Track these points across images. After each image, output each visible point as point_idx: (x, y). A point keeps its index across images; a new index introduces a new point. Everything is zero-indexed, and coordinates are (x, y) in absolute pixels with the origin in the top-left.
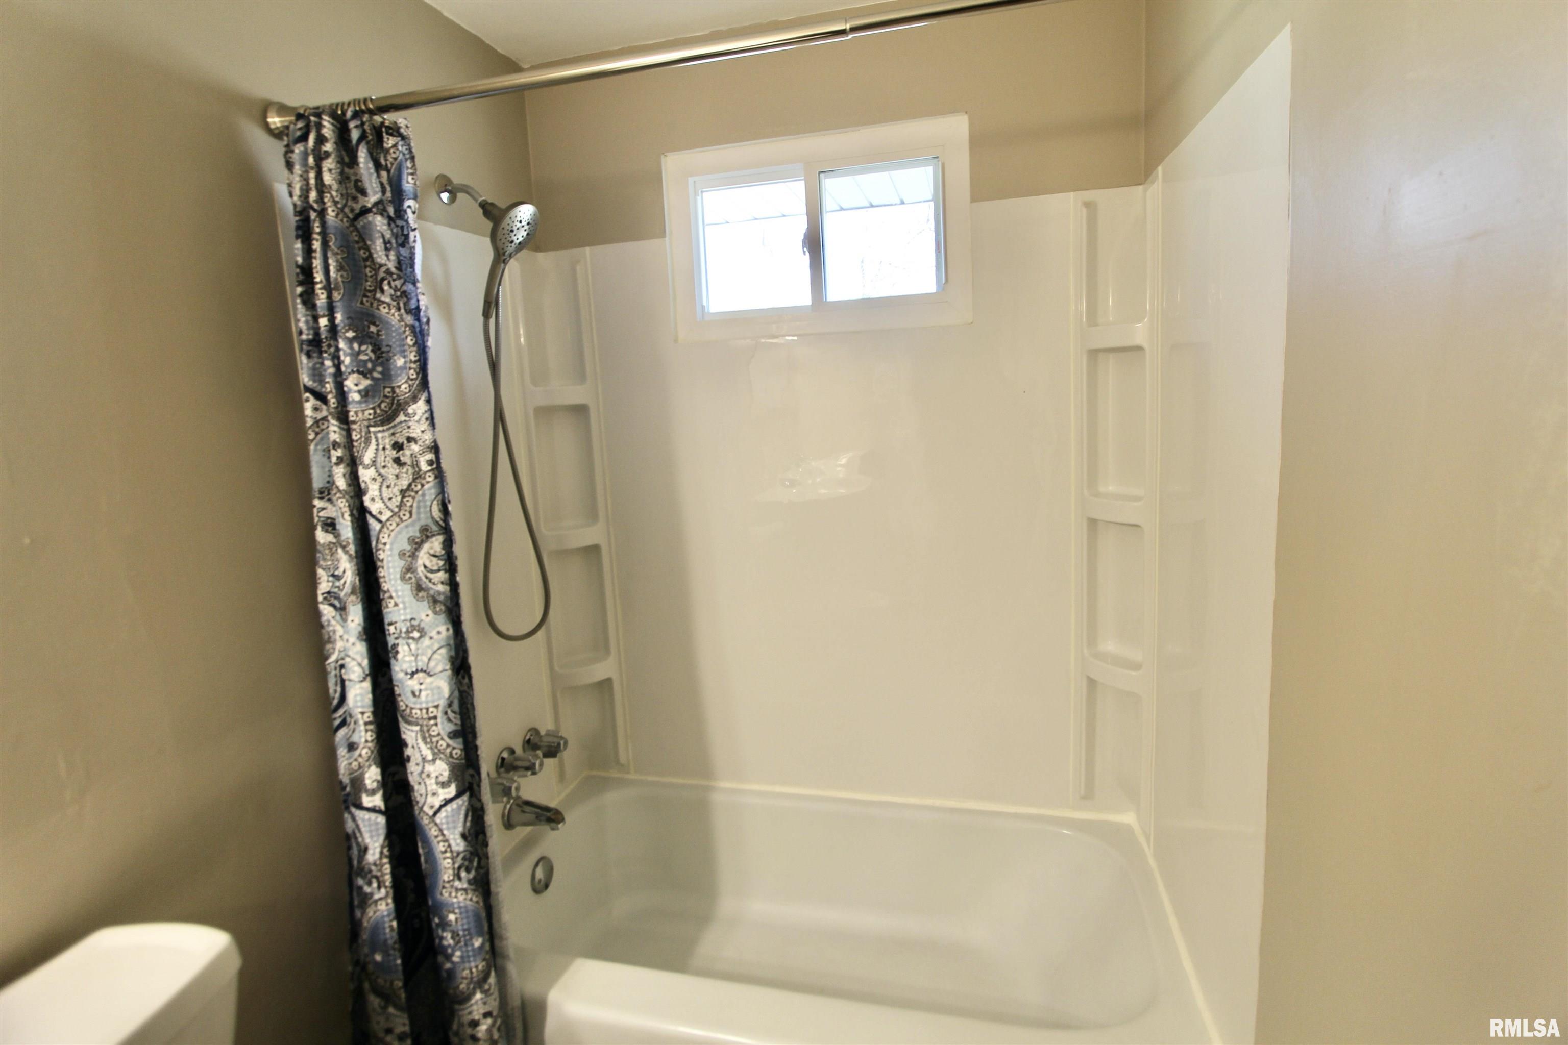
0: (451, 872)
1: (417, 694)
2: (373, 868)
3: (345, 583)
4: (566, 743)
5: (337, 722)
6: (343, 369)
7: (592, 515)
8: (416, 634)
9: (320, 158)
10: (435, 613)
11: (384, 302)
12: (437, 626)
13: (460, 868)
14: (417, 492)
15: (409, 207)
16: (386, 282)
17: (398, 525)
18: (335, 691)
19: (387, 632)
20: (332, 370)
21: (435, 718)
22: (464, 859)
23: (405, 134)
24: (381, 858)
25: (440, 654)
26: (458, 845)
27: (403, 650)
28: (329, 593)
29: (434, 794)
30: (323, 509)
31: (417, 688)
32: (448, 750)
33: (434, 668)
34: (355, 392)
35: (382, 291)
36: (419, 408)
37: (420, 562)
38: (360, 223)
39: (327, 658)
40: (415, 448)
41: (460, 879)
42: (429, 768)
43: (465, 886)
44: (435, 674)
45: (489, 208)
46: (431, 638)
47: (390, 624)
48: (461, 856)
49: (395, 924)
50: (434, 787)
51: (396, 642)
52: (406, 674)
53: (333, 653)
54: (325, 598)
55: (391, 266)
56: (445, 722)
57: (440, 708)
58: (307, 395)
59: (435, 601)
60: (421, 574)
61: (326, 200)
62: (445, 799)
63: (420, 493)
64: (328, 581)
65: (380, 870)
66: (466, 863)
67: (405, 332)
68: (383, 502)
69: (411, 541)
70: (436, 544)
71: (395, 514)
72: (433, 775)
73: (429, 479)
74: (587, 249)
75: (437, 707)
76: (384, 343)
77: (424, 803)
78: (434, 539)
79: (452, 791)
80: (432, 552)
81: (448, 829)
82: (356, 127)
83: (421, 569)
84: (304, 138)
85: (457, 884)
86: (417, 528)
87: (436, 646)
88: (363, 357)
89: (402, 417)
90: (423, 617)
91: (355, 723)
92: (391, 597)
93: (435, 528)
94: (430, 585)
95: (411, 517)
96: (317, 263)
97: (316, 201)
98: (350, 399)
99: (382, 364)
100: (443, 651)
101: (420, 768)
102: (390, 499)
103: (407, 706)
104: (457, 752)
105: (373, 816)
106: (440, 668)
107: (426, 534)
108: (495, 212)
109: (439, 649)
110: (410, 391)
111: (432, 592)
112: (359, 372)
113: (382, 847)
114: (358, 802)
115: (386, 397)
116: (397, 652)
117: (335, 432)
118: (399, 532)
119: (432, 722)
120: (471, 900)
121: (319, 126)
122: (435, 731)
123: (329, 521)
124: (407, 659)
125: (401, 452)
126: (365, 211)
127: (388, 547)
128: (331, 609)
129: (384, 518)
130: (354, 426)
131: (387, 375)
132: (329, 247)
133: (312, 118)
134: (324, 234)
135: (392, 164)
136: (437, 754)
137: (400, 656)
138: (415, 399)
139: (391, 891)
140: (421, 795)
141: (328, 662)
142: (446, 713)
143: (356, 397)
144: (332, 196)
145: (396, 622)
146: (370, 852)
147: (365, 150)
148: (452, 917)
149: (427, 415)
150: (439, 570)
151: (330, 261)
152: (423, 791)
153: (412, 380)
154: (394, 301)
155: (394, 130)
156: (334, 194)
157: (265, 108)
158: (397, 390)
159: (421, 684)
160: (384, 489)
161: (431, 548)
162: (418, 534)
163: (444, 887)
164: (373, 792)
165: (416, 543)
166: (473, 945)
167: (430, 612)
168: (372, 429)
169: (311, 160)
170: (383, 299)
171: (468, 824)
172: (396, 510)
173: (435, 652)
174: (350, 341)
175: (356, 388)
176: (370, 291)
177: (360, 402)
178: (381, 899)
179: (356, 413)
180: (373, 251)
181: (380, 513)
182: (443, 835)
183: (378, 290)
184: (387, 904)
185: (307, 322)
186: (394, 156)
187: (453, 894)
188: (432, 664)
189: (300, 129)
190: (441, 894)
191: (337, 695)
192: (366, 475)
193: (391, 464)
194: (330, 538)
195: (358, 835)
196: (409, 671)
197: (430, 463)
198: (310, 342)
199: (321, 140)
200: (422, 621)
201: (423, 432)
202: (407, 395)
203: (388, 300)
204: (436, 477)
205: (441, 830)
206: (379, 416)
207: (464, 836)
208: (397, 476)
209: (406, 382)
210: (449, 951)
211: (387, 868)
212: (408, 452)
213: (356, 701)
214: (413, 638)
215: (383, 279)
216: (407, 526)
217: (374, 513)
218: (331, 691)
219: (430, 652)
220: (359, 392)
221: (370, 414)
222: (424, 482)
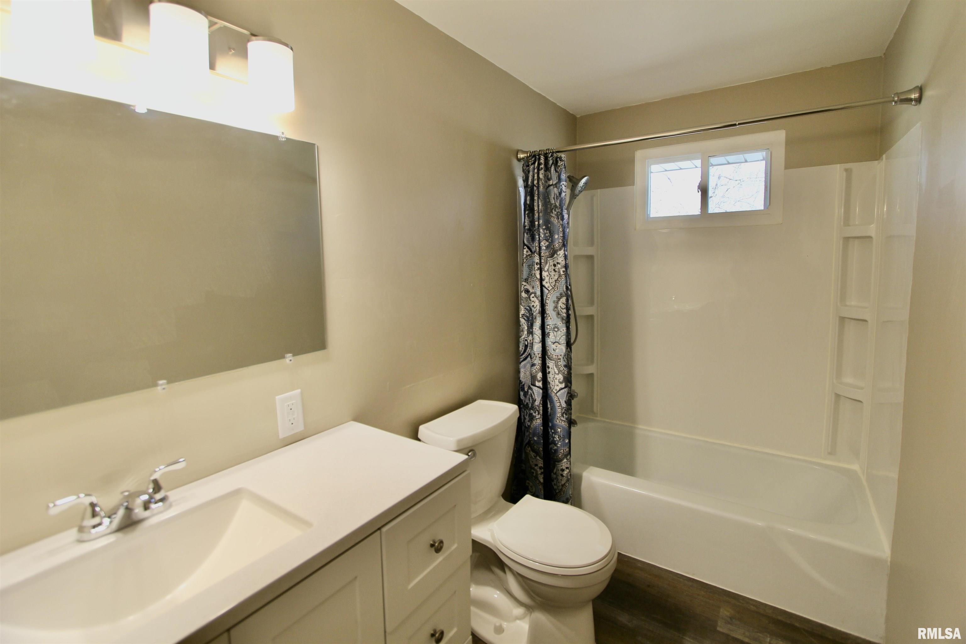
0: (560, 413)
1: (555, 350)
2: (537, 407)
3: (537, 309)
4: (577, 395)
5: (522, 360)
6: (541, 238)
7: (591, 302)
8: (556, 330)
9: (539, 170)
10: (563, 323)
11: (553, 216)
12: (563, 328)
13: (564, 413)
14: (559, 281)
15: (563, 184)
16: (554, 210)
17: (554, 291)
18: (522, 349)
19: (546, 328)
20: (538, 239)
21: (560, 359)
22: (565, 410)
23: (564, 159)
24: (540, 404)
25: (563, 337)
26: (564, 405)
27: (551, 334)
28: (524, 314)
29: (557, 386)
30: (526, 285)
31: (555, 348)
32: (563, 371)
33: (561, 342)
34: (544, 246)
35: (552, 213)
36: (561, 253)
37: (559, 305)
38: (548, 190)
39: (521, 337)
40: (559, 266)
41: (563, 417)
42: (556, 376)
43: (565, 420)
44: (561, 344)
45: (572, 178)
46: (561, 331)
47: (548, 325)
48: (564, 409)
49: (542, 428)
50: (558, 383)
51: (550, 331)
52: (552, 343)
53: (523, 335)
54: (522, 316)
55: (558, 204)
56: (563, 361)
57: (562, 356)
58: (525, 247)
59: (563, 319)
60: (559, 309)
61: (540, 183)
62: (561, 388)
63: (560, 282)
64: (524, 310)
65: (539, 409)
66: (566, 412)
67: (559, 226)
68: (550, 284)
69: (557, 297)
70: (563, 300)
71: (553, 288)
72: (558, 379)
73: (563, 277)
74: (599, 190)
75: (561, 355)
76: (552, 230)
77: (554, 388)
78: (563, 298)
79: (563, 385)
80: (563, 302)
81: (561, 398)
82: (552, 159)
83: (559, 308)
84: (534, 163)
85: (562, 418)
86: (559, 294)
87: (562, 335)
88: (547, 235)
89: (556, 256)
90: (559, 324)
91: (536, 357)
92: (549, 316)
93: (564, 294)
94: (562, 313)
95: (558, 289)
96: (536, 204)
97: (536, 184)
98: (542, 249)
99: (551, 238)
100: (564, 336)
101: (553, 376)
102: (552, 283)
103: (551, 354)
104: (566, 372)
105: (539, 389)
106: (562, 343)
107: (561, 296)
108: (574, 180)
109: (563, 335)
110: (559, 246)
111: (562, 316)
112: (546, 240)
113: (541, 401)
114: (534, 384)
115: (552, 248)
116: (550, 335)
117: (538, 259)
118: (554, 294)
119: (559, 360)
120: (566, 425)
121: (539, 159)
122: (560, 364)
123: (527, 290)
124: (553, 338)
125: (555, 267)
126: (550, 186)
127: (550, 299)
128: (524, 320)
129: (549, 289)
130: (543, 258)
131: (552, 242)
132: (540, 199)
133: (537, 157)
134: (538, 194)
135: (560, 170)
136: (560, 371)
137: (550, 336)
138: (560, 249)
139: (542, 416)
140: (553, 385)
141: (520, 338)
142: (563, 358)
143: (544, 248)
144: (542, 182)
145: (550, 325)
146: (537, 401)
147: (554, 167)
148: (559, 430)
149: (564, 255)
150: (564, 309)
151: (540, 203)
152: (554, 384)
153: (560, 243)
154: (556, 216)
155: (560, 158)
156: (543, 181)
157: (517, 152)
158: (555, 246)
159: (557, 347)
160: (550, 279)
161: (563, 301)
162: (559, 296)
163: (558, 419)
164: (539, 381)
165: (559, 299)
166: (565, 441)
167: (561, 323)
168: (548, 259)
169: (536, 170)
170: (552, 215)
171: (567, 398)
172: (553, 287)
173: (561, 337)
174: (544, 230)
175: (544, 245)
176: (549, 213)
177: (545, 250)
178: (538, 418)
179: (544, 253)
180: (550, 199)
181: (549, 287)
182: (559, 400)
183: (551, 213)
184: (540, 421)
185: (528, 223)
186: (561, 167)
187: (561, 422)
188: (560, 341)
189: (533, 160)
190: (556, 421)
191: (523, 350)
192: (545, 274)
193: (553, 271)
194: (526, 296)
195: (533, 395)
196: (553, 342)
197: (564, 272)
198: (528, 229)
199: (539, 164)
200: (558, 325)
201: (562, 261)
202: (558, 248)
203: (554, 216)
204: (565, 277)
205: (558, 398)
206: (550, 255)
207: (566, 402)
208: (554, 275)
209: (558, 243)
210: (557, 442)
211: (541, 408)
212: (557, 268)
213: (536, 350)
214: (555, 331)
215: (553, 209)
216: (556, 292)
217: (546, 287)
218: (520, 349)
219: (560, 336)
220: (545, 246)
221: (548, 254)
222: (561, 278)
